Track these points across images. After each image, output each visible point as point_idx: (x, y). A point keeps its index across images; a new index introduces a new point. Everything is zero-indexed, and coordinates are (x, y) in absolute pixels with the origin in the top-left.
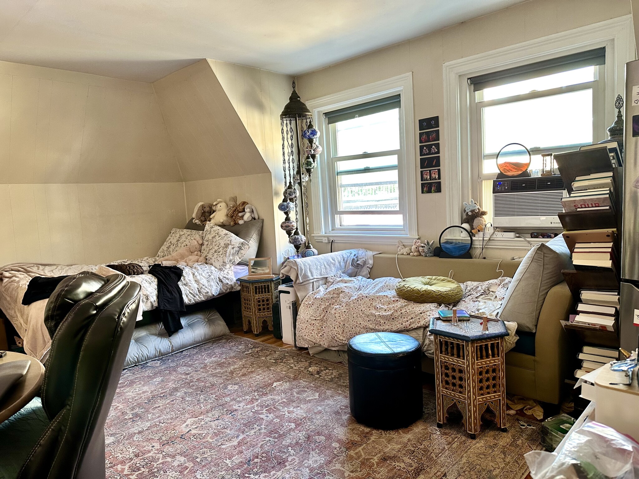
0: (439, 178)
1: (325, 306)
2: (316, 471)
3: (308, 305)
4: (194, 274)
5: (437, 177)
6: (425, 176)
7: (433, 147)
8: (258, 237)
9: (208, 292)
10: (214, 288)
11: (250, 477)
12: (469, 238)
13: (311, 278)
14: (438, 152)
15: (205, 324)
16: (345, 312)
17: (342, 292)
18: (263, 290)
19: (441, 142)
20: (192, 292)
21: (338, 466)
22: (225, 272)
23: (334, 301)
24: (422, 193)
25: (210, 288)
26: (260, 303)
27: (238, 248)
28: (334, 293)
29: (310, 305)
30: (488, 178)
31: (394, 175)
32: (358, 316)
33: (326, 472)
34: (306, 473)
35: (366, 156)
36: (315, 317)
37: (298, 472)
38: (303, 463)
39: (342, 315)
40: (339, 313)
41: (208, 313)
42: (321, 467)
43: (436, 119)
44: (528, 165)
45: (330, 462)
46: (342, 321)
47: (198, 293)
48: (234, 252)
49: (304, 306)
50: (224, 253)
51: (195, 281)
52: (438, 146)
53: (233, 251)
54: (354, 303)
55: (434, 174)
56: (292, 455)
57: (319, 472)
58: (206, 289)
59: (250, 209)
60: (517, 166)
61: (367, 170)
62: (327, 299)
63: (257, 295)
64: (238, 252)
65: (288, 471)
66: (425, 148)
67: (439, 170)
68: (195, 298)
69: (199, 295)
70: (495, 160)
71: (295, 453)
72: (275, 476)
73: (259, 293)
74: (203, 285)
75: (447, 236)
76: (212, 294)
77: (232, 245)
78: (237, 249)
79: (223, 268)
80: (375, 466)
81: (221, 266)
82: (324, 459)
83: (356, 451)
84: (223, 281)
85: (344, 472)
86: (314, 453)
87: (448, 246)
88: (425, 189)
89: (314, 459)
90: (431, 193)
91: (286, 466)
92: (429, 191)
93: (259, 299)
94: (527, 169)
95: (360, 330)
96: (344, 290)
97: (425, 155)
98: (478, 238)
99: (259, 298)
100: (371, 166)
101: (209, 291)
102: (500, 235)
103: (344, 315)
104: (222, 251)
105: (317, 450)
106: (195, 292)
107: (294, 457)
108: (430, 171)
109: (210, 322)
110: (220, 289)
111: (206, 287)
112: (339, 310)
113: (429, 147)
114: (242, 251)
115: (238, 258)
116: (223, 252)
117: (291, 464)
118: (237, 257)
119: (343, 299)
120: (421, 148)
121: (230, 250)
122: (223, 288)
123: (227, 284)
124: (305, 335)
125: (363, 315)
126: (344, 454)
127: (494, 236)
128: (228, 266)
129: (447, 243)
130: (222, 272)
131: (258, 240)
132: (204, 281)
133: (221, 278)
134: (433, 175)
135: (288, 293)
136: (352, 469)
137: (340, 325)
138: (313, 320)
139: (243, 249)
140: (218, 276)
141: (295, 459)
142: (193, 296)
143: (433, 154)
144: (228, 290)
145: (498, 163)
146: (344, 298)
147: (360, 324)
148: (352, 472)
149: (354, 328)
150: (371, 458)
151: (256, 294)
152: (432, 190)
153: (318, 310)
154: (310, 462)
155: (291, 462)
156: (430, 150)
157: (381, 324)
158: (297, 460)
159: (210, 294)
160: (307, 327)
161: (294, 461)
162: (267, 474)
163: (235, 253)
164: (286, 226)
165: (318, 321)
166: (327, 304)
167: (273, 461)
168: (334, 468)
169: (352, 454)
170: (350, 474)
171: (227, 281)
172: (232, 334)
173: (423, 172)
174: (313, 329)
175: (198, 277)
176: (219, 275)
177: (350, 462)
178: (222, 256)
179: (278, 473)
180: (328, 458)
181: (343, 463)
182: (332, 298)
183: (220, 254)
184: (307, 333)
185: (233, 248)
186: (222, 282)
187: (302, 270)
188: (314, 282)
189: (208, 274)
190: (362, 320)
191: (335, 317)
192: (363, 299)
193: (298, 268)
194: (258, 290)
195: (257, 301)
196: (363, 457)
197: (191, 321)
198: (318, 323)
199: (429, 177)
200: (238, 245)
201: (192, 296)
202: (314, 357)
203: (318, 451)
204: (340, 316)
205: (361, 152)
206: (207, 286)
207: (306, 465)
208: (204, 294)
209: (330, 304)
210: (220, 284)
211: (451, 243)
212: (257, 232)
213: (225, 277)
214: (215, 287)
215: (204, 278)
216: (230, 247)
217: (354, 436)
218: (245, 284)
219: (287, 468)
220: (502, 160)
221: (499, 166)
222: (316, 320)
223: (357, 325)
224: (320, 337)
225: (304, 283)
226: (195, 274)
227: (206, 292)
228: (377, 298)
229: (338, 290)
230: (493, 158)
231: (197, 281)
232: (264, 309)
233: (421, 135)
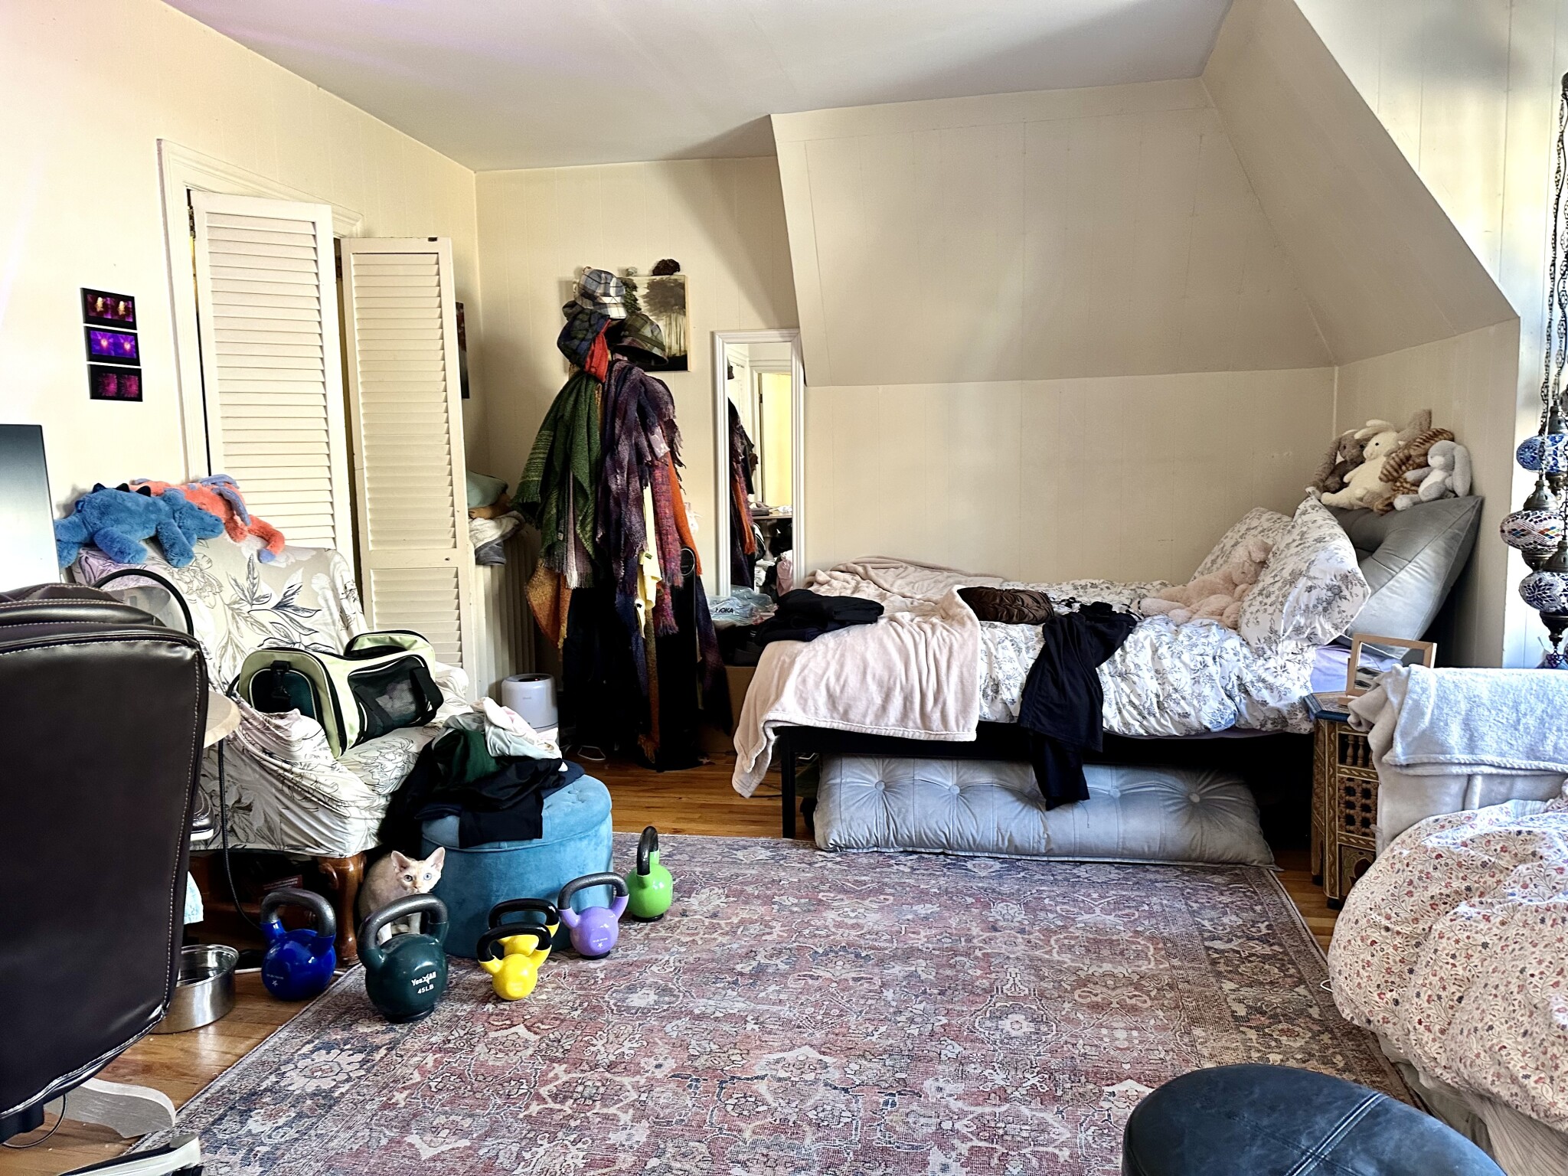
1: (1445, 891)
4: (1155, 651)
8: (1442, 560)
9: (1186, 715)
10: (1210, 707)
13: (1465, 757)
15: (1171, 809)
16: (1485, 945)
17: (1534, 854)
20: (1137, 702)
22: (1271, 664)
23: (1491, 881)
25: (1195, 702)
27: (1329, 589)
28: (1504, 849)
32: (1502, 988)
36: (1388, 918)
39: (1469, 957)
40: (1457, 942)
46: (1458, 981)
47: (1157, 710)
48: (1313, 602)
50: (1280, 599)
51: (1157, 671)
53: (1309, 597)
54: (1525, 924)
58: (1182, 702)
59: (1444, 455)
62: (1460, 865)
63: (1345, 768)
64: (1329, 603)
68: (1145, 723)
69: (1158, 715)
73: (1354, 763)
74: (1176, 690)
76: (1201, 724)
77: (1309, 578)
78: (1325, 594)
79: (1266, 648)
81: (1262, 641)
84: (1253, 691)
93: (1351, 784)
95: (1478, 1056)
96: (1544, 852)
99: (1350, 780)
101: (1193, 713)
103: (1475, 960)
104: (1277, 593)
106: (1147, 705)
109: (1196, 810)
110: (1238, 714)
111: (1184, 698)
112: (1464, 928)
114: (1344, 604)
115: (1328, 626)
116: (1278, 597)
118: (1322, 619)
119: (1517, 888)
121: (1299, 593)
122: (1251, 715)
123: (1264, 703)
125: (1519, 997)
128: (1288, 646)
130: (1261, 662)
132: (1182, 679)
133: (1248, 678)
137: (1443, 994)
138: (1376, 925)
139: (1348, 597)
140: (1236, 671)
142: (1140, 714)
144: (1269, 726)
146: (1525, 886)
147: (1491, 1028)
151: (1343, 761)
153: (1410, 894)
157: (1555, 1074)
159: (1193, 721)
163: (1315, 606)
164: (1513, 532)
165: (1398, 940)
166: (1455, 884)
171: (1265, 695)
174: (1369, 964)
175: (1167, 663)
176: (1240, 670)
178: (1270, 610)
182: (1484, 865)
183: (1269, 601)
185: (1310, 589)
186: (1247, 692)
188: (1478, 782)
189: (1200, 658)
190: (1505, 1015)
191: (1436, 951)
194: (1350, 751)
195: (1343, 786)
197: (1134, 785)
198: (1396, 948)
200: (1328, 582)
201: (1135, 713)
204: (1454, 956)
206: (1188, 697)
208: (1176, 718)
209: (1468, 889)
210: (1237, 699)
213: (1264, 681)
214: (1216, 705)
215: (1183, 669)
216: (1303, 583)
222: (1387, 929)
224: (1391, 1005)
225: (1419, 771)
226: (1159, 652)
227: (1180, 711)
231: (1160, 674)
232: (1366, 823)
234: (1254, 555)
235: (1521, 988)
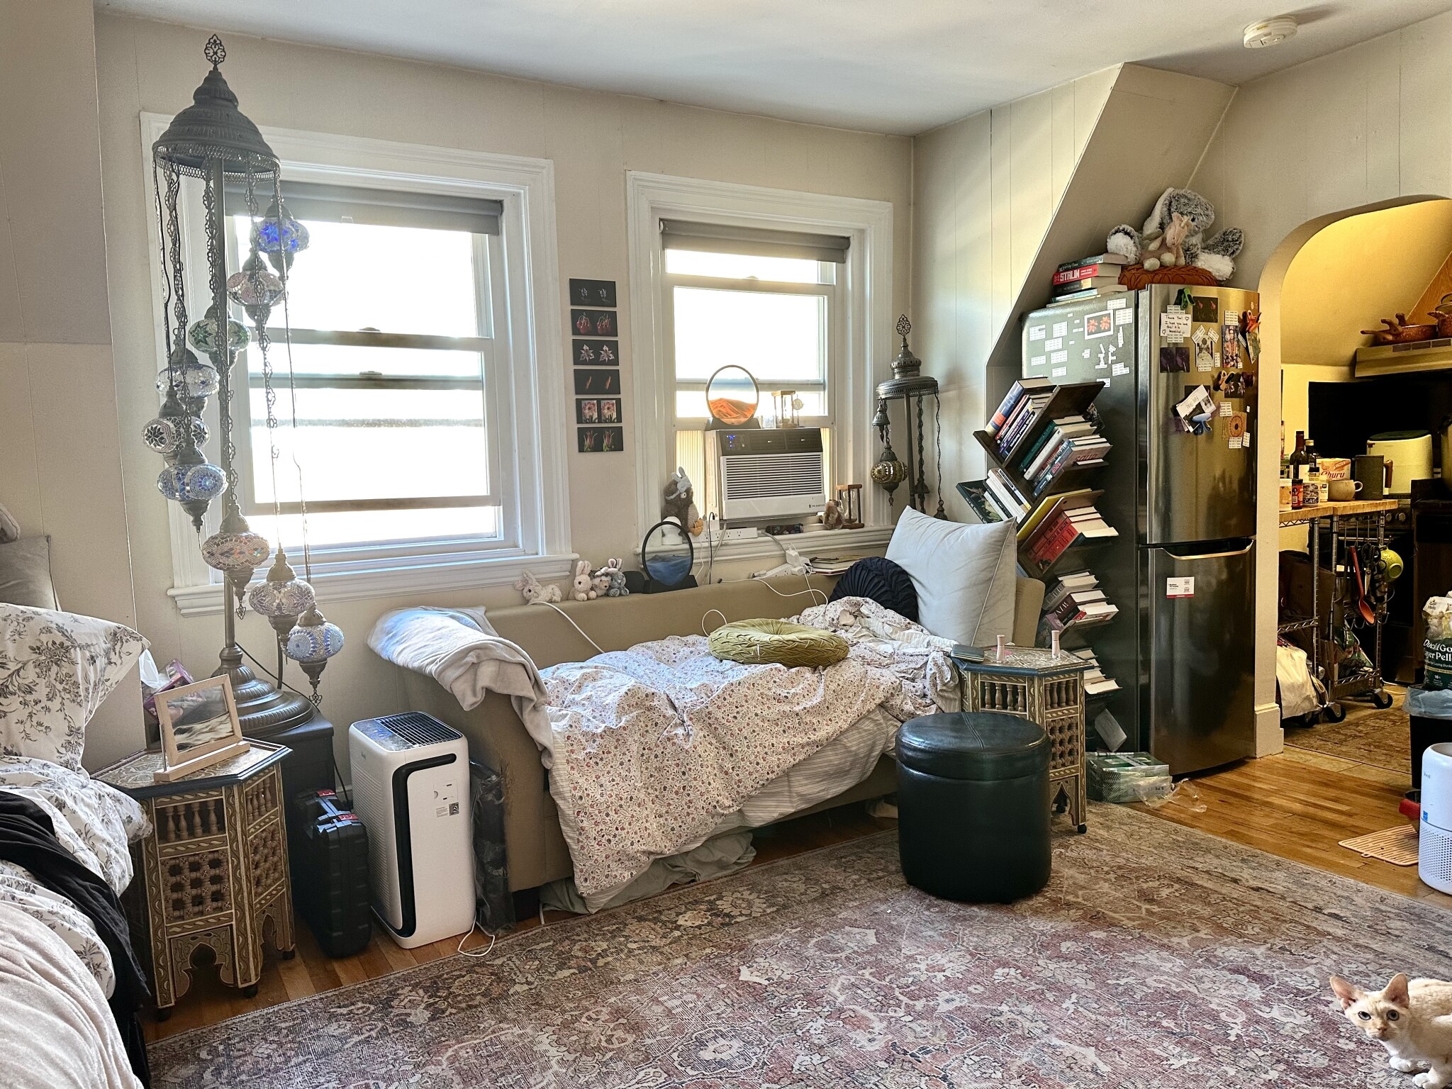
0: (619, 419)
5: (614, 416)
6: (587, 411)
7: (605, 348)
12: (687, 546)
14: (616, 362)
24: (581, 450)
30: (690, 425)
43: (611, 286)
44: (754, 407)
52: (614, 347)
55: (608, 408)
60: (738, 407)
66: (585, 347)
67: (619, 401)
70: (704, 392)
75: (655, 545)
87: (658, 565)
88: (587, 442)
90: (602, 451)
92: (597, 448)
94: (753, 415)
97: (584, 363)
98: (699, 542)
100: (387, 370)
102: (734, 535)
108: (599, 401)
113: (596, 347)
120: (577, 346)
127: (726, 538)
129: (655, 559)
134: (606, 411)
143: (603, 363)
145: (709, 399)
152: (605, 444)
156: (598, 354)
173: (583, 402)
199: (595, 416)
211: (663, 559)
220: (715, 394)
221: (712, 405)
230: (702, 390)
233: (575, 315)
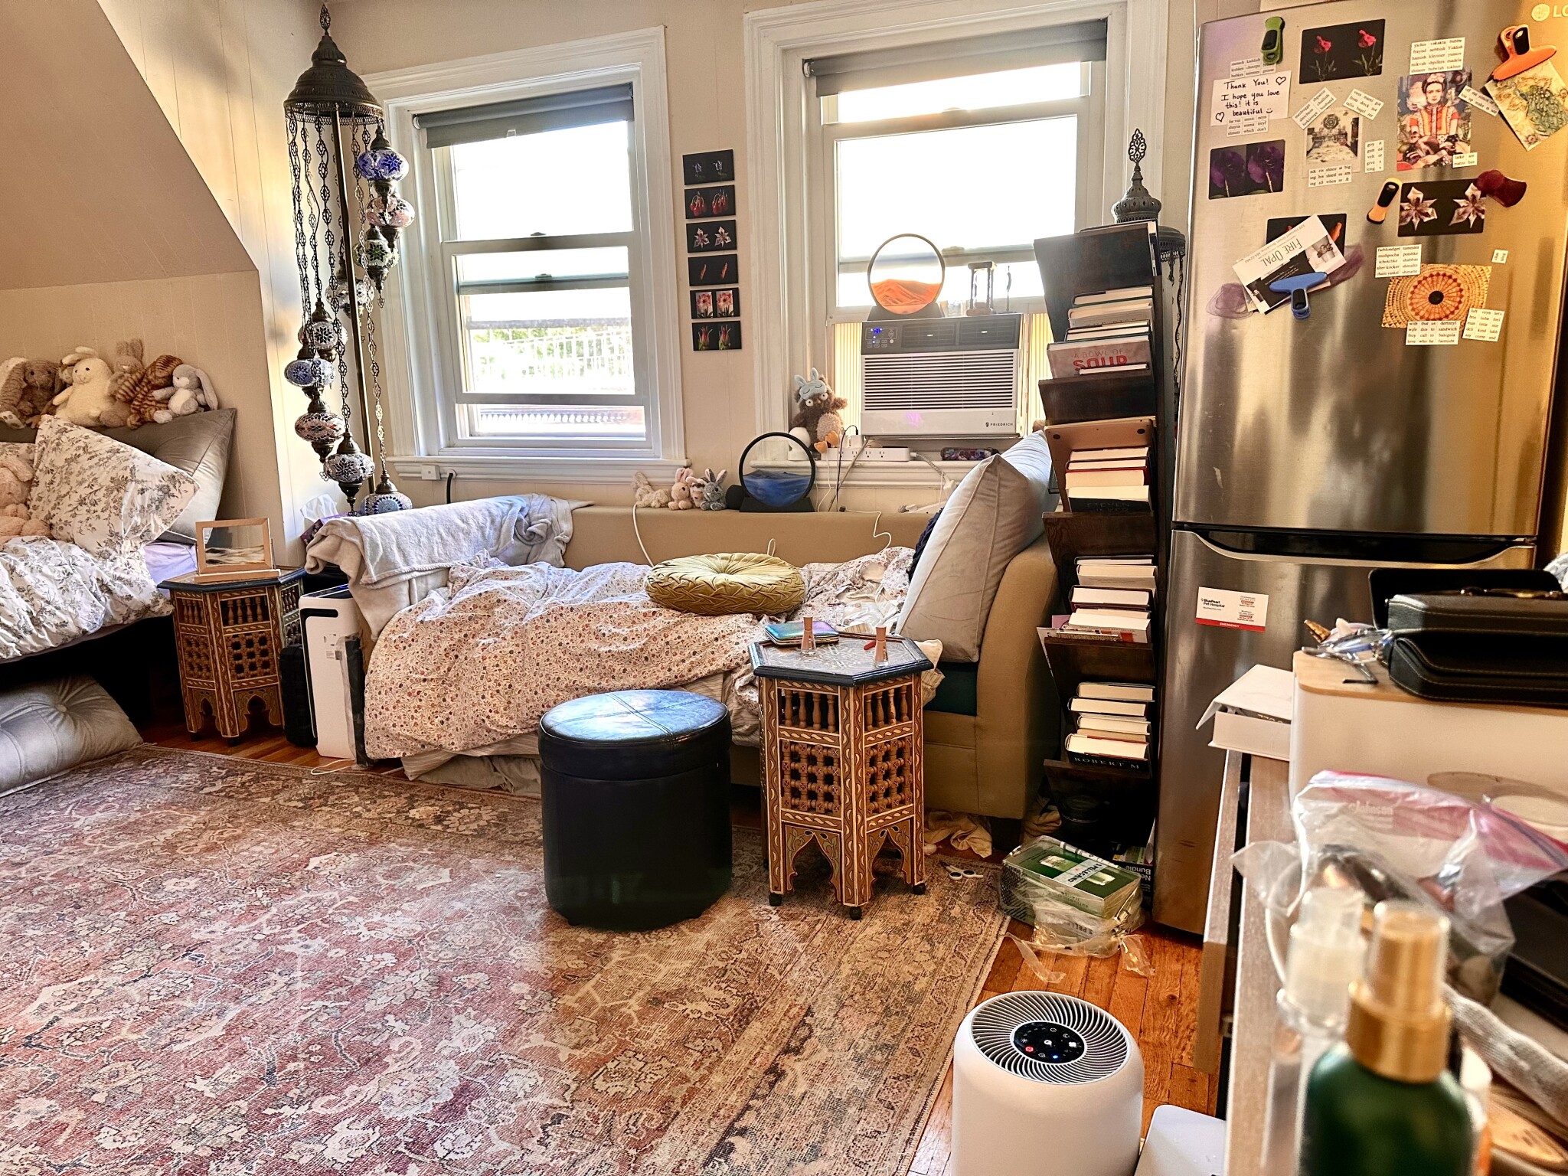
0: (737, 312)
1: (452, 643)
2: (477, 1062)
3: (398, 643)
4: (12, 570)
5: (731, 309)
6: (701, 304)
7: (721, 230)
8: (220, 461)
9: (64, 624)
10: (85, 611)
11: (281, 1114)
12: (809, 464)
13: (406, 569)
14: (733, 245)
15: (58, 721)
16: (511, 652)
17: (499, 601)
18: (249, 612)
19: (738, 218)
20: (10, 624)
21: (537, 1040)
22: (118, 564)
23: (477, 626)
24: (696, 348)
25: (71, 610)
26: (239, 651)
27: (160, 489)
28: (475, 607)
29: (406, 641)
30: (849, 317)
31: (618, 302)
32: (552, 659)
33: (506, 1062)
34: (450, 1073)
35: (540, 243)
36: (423, 673)
37: (426, 1074)
38: (437, 1049)
39: (505, 662)
40: (495, 657)
41: (67, 688)
42: (489, 1049)
43: (727, 157)
44: (936, 289)
45: (513, 1033)
46: (505, 678)
47: (32, 627)
48: (147, 502)
49: (386, 646)
50: (112, 505)
51: (19, 590)
52: (731, 228)
53: (143, 499)
54: (537, 628)
55: (725, 300)
56: (400, 1033)
57: (486, 1063)
58: (57, 612)
59: (189, 377)
60: (913, 290)
61: (544, 283)
62: (456, 624)
63: (229, 628)
64: (160, 502)
65: (397, 1078)
66: (700, 232)
67: (736, 292)
68: (22, 642)
69: (34, 631)
70: (866, 274)
71: (408, 1028)
72: (360, 1097)
73: (236, 622)
74: (48, 603)
75: (761, 458)
76: (79, 628)
77: (137, 482)
78: (156, 494)
79: (111, 550)
80: (636, 1021)
81: (103, 544)
82: (493, 1029)
83: (579, 995)
84: (116, 589)
85: (555, 1053)
86: (462, 1018)
87: (760, 482)
88: (702, 340)
89: (465, 1033)
90: (718, 349)
91: (387, 1065)
92: (713, 346)
93: (236, 639)
94: (935, 299)
95: (558, 695)
96: (504, 597)
97: (699, 250)
98: (827, 461)
99: (234, 636)
100: (556, 273)
101: (70, 620)
102: (876, 456)
103: (510, 662)
104: (104, 500)
105: (470, 1010)
106: (21, 625)
107: (408, 1038)
108: (714, 292)
109: (74, 712)
110: (106, 613)
111: (58, 608)
112: (495, 648)
113: (711, 230)
114: (172, 501)
115: (160, 522)
116: (108, 503)
117: (401, 1059)
118: (156, 517)
119: (503, 621)
120: (691, 230)
121: (132, 497)
122: (114, 611)
123: (129, 597)
124: (394, 726)
125: (566, 657)
126: (546, 1008)
127: (864, 457)
128: (127, 546)
129: (758, 473)
130: (109, 563)
131: (222, 469)
132: (48, 590)
133: (107, 579)
134: (722, 303)
135: (333, 613)
136: (576, 1041)
137: (499, 688)
138: (418, 681)
139: (176, 493)
140: (95, 575)
141: (411, 1043)
142: (15, 634)
143: (719, 248)
144: (133, 617)
145: (873, 281)
146: (506, 618)
147: (558, 679)
148: (577, 1046)
149: (540, 692)
150: (622, 1005)
151: (226, 623)
152: (720, 342)
153: (431, 653)
154: (457, 1043)
155: (399, 1052)
156: (713, 239)
157: (615, 674)
158: (418, 1045)
159: (72, 628)
160: (398, 701)
161: (409, 1049)
162: (332, 1097)
163: (149, 506)
164: (312, 428)
165: (432, 684)
166: (457, 636)
167: (347, 1058)
168: (527, 1046)
169: (569, 1004)
170: (573, 1052)
171: (127, 590)
172: (152, 746)
173: (697, 294)
174: (419, 707)
175: (29, 579)
176: (98, 572)
177: (567, 1023)
178: (106, 515)
179: (365, 1088)
180: (505, 1024)
181: (548, 1031)
182: (470, 618)
183: (99, 508)
184: (399, 718)
185: (142, 491)
186: (110, 591)
187: (375, 546)
188: (414, 581)
189: (60, 569)
190: (563, 669)
191: (485, 668)
192: (561, 615)
193: (362, 541)
194: (231, 613)
195: (230, 644)
196: (600, 1004)
197: (12, 711)
198: (433, 690)
199: (711, 309)
200: (158, 483)
201: (10, 635)
202: (420, 781)
203: (473, 1013)
204: (497, 665)
205: (527, 233)
206: (62, 606)
207: (445, 1052)
208: (54, 629)
209: (466, 636)
210: (103, 599)
211: (768, 476)
212: (215, 446)
213: (120, 579)
214: (89, 608)
215: (47, 582)
216: (132, 487)
217: (567, 957)
218: (186, 597)
219: (390, 1070)
220: (880, 275)
221: (875, 290)
222: (425, 680)
223: (549, 682)
224: (440, 726)
225: (385, 584)
226: (18, 570)
227: (57, 622)
228: (602, 610)
229: (486, 598)
230: (860, 270)
231: (24, 591)
232: (253, 667)
233: (689, 195)
234: (20, 475)
235: (564, 653)
